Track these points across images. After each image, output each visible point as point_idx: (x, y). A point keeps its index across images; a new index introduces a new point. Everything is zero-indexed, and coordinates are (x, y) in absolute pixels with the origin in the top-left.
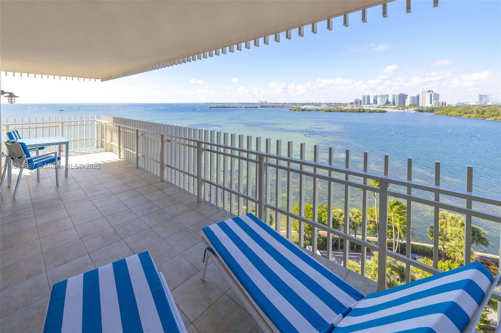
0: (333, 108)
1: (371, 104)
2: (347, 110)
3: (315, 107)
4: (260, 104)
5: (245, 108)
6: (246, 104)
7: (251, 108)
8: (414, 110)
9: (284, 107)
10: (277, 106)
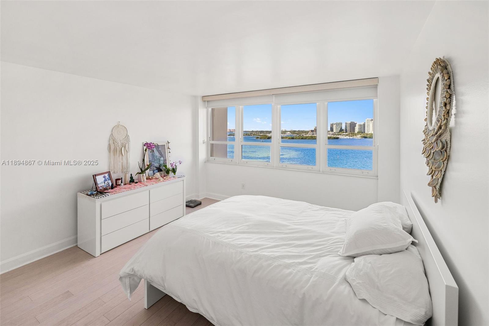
2: (309, 137)
8: (361, 137)
9: (252, 135)
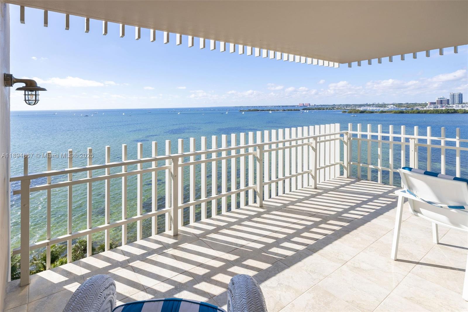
0: (406, 109)
1: (464, 103)
2: (428, 111)
3: (378, 108)
4: (302, 106)
5: (283, 111)
6: (283, 106)
7: (290, 110)
10: (324, 108)
